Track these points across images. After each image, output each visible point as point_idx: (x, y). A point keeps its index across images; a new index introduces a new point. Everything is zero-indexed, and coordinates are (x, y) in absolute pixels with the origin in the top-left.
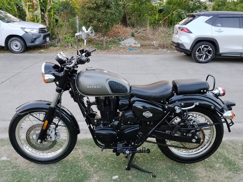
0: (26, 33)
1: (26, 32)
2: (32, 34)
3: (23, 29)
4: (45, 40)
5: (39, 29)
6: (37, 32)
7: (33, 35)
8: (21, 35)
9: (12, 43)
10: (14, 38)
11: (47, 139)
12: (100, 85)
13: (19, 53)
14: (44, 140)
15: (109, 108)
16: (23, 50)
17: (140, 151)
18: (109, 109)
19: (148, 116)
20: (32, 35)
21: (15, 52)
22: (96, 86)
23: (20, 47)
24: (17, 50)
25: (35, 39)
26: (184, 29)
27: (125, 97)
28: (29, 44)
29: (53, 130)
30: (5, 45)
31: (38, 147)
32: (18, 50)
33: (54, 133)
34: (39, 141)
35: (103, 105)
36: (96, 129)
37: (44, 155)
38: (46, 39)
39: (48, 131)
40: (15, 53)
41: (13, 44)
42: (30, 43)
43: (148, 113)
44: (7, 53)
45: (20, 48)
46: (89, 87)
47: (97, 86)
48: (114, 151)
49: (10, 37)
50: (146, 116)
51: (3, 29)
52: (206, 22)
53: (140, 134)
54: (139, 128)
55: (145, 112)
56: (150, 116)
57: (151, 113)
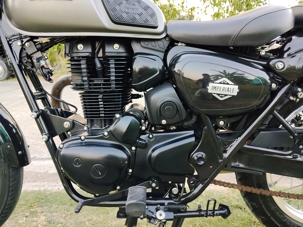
15: (105, 81)
16: (5, 76)
17: (200, 213)
23: (2, 71)
27: (150, 46)
35: (84, 68)
43: (224, 83)
53: (197, 157)
54: (193, 139)
55: (213, 83)
56: (230, 95)
57: (234, 85)
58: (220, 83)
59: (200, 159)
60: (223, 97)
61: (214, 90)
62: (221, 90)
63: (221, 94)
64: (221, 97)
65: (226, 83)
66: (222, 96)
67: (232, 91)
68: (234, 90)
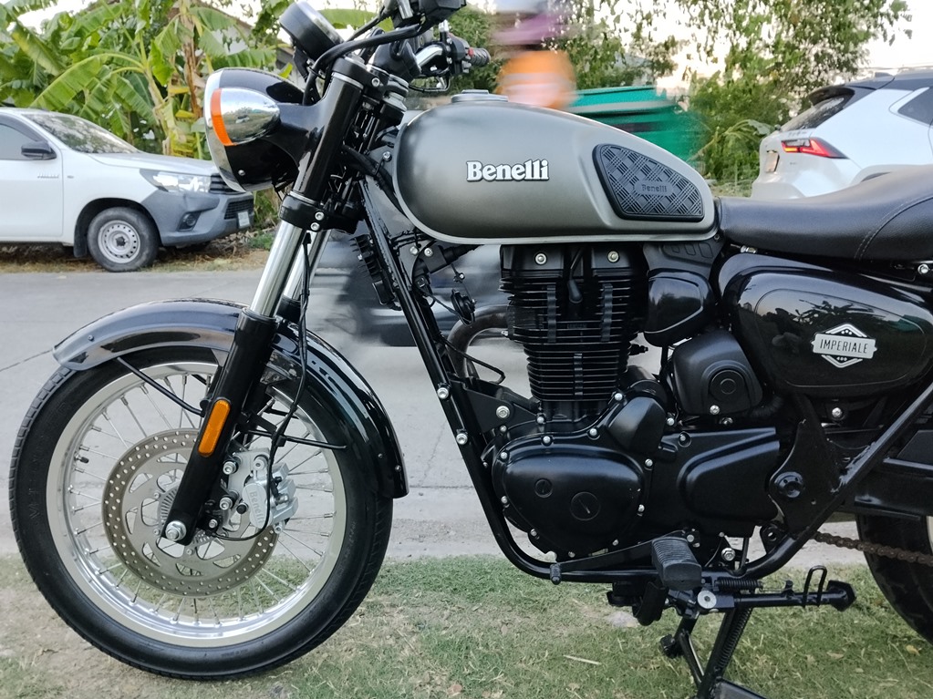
0: (162, 192)
1: (161, 188)
2: (182, 195)
3: (148, 174)
4: (234, 220)
5: (212, 176)
6: (204, 188)
7: (188, 200)
8: (139, 200)
9: (102, 229)
10: (110, 212)
11: (220, 522)
12: (544, 163)
13: (130, 271)
14: (203, 525)
15: (589, 325)
16: (144, 258)
17: (788, 597)
18: (585, 333)
19: (849, 358)
20: (184, 197)
21: (112, 266)
22: (522, 169)
23: (135, 245)
24: (122, 257)
25: (195, 215)
26: (808, 144)
27: (683, 254)
28: (169, 234)
29: (258, 465)
30: (75, 241)
31: (171, 574)
32: (127, 260)
33: (265, 482)
34: (176, 527)
35: (552, 302)
36: (512, 454)
37: (201, 625)
38: (236, 217)
39: (228, 468)
40: (112, 268)
41: (108, 234)
42: (173, 231)
43: (846, 335)
44: (82, 271)
45: (134, 250)
46: (475, 174)
47: (528, 165)
48: (618, 599)
49: (96, 208)
50: (835, 357)
51: (69, 177)
52: (903, 111)
53: (785, 481)
54: (775, 445)
55: (824, 333)
56: (858, 358)
57: (868, 338)
58: (839, 334)
59: (793, 485)
60: (843, 361)
61: (826, 347)
62: (841, 348)
63: (841, 357)
64: (840, 361)
65: (850, 333)
66: (842, 359)
67: (862, 350)
68: (866, 347)
